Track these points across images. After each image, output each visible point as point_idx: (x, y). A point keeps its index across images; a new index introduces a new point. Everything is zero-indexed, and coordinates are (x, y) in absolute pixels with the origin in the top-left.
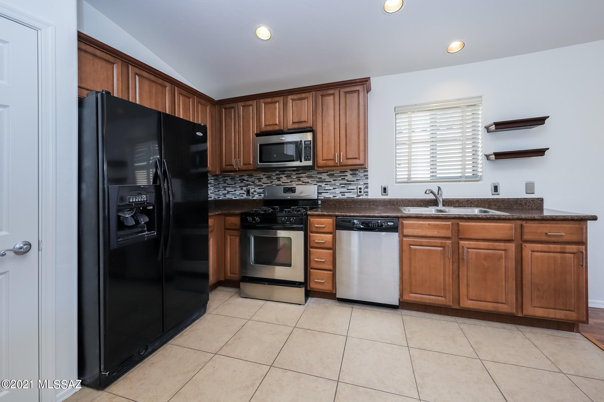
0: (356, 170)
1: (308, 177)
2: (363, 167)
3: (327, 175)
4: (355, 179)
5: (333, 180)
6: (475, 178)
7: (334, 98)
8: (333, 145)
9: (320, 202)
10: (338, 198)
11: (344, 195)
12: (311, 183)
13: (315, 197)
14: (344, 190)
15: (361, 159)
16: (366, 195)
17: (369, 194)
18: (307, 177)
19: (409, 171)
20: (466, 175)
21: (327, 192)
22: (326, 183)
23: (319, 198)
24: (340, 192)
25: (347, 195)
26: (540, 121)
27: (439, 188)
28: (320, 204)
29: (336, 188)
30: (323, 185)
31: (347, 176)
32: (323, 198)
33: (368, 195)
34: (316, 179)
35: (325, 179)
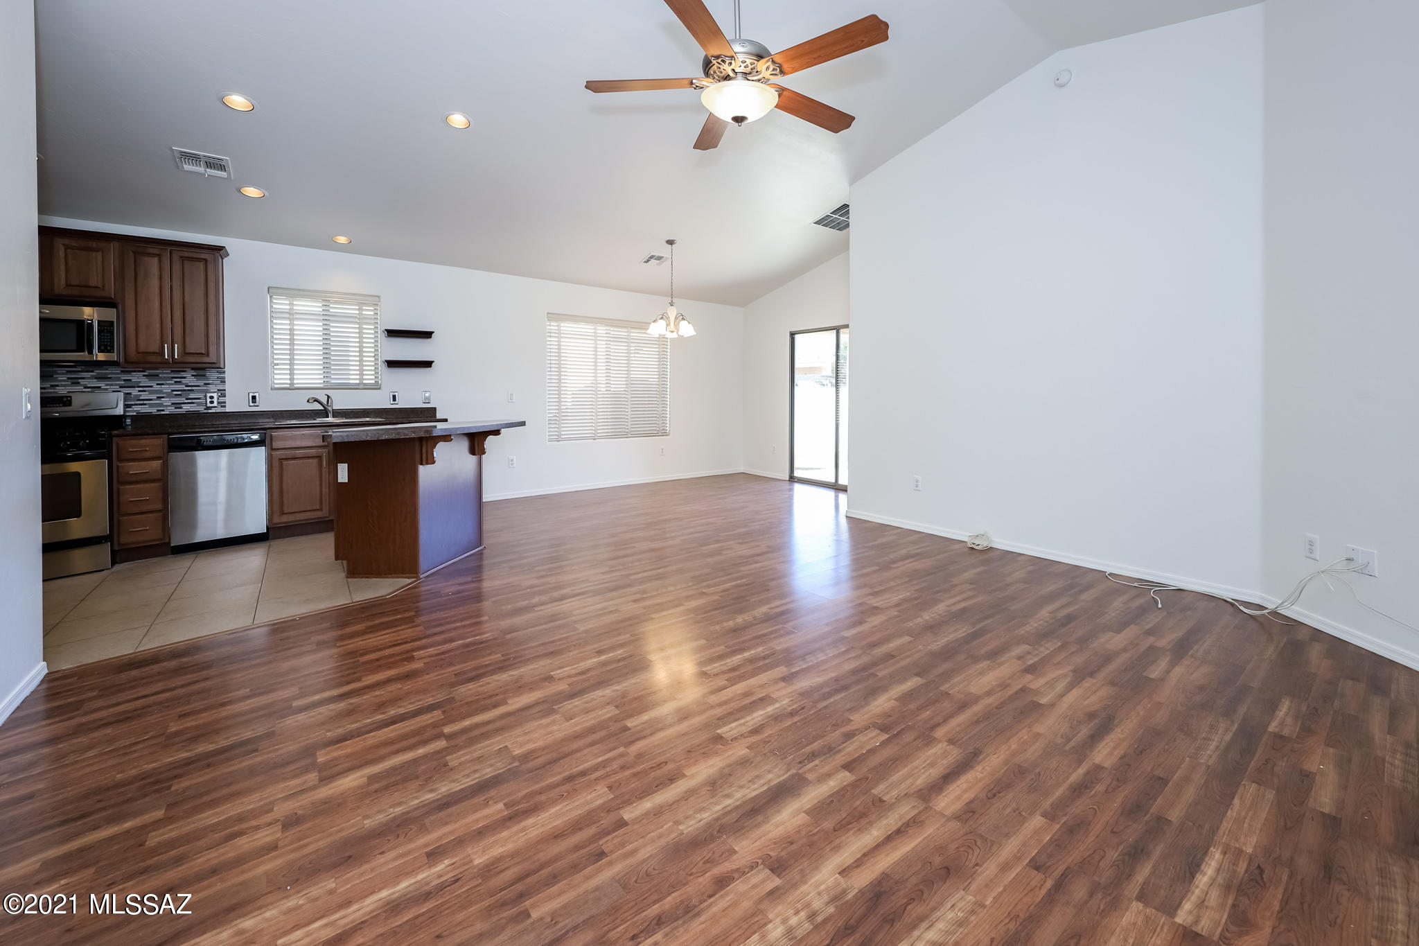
0: (204, 369)
1: (99, 378)
2: (218, 367)
3: (144, 376)
4: (201, 383)
5: (158, 384)
6: (376, 387)
7: (160, 261)
8: (158, 331)
9: (128, 421)
10: (168, 413)
11: (181, 408)
12: (107, 389)
13: (119, 411)
14: (183, 400)
15: (211, 354)
16: (222, 407)
17: (227, 405)
18: (96, 378)
19: (292, 374)
20: (365, 382)
21: (145, 404)
22: (141, 389)
23: (128, 414)
24: (173, 404)
25: (186, 408)
26: (427, 335)
27: (328, 397)
28: (129, 423)
29: (163, 397)
30: (135, 392)
31: (185, 378)
32: (135, 414)
33: (225, 407)
34: (117, 383)
35: (140, 382)
